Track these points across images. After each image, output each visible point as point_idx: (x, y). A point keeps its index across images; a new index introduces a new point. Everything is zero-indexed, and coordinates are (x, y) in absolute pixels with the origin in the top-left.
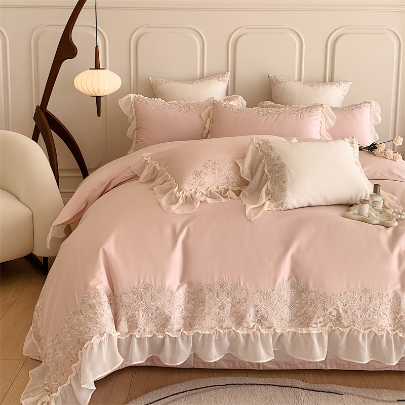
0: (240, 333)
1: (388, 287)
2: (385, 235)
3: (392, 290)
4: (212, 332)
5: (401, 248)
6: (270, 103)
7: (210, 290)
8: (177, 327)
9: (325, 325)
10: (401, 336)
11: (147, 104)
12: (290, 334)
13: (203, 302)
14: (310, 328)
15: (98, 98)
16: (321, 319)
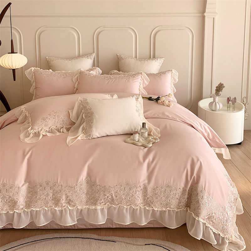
0: (57, 209)
1: (140, 181)
2: (142, 152)
3: (143, 183)
4: (41, 209)
5: (149, 160)
6: (116, 71)
7: (41, 186)
8: (22, 207)
9: (106, 204)
10: (148, 209)
11: (41, 73)
12: (86, 209)
13: (36, 193)
14: (96, 206)
15: (14, 70)
16: (103, 201)
